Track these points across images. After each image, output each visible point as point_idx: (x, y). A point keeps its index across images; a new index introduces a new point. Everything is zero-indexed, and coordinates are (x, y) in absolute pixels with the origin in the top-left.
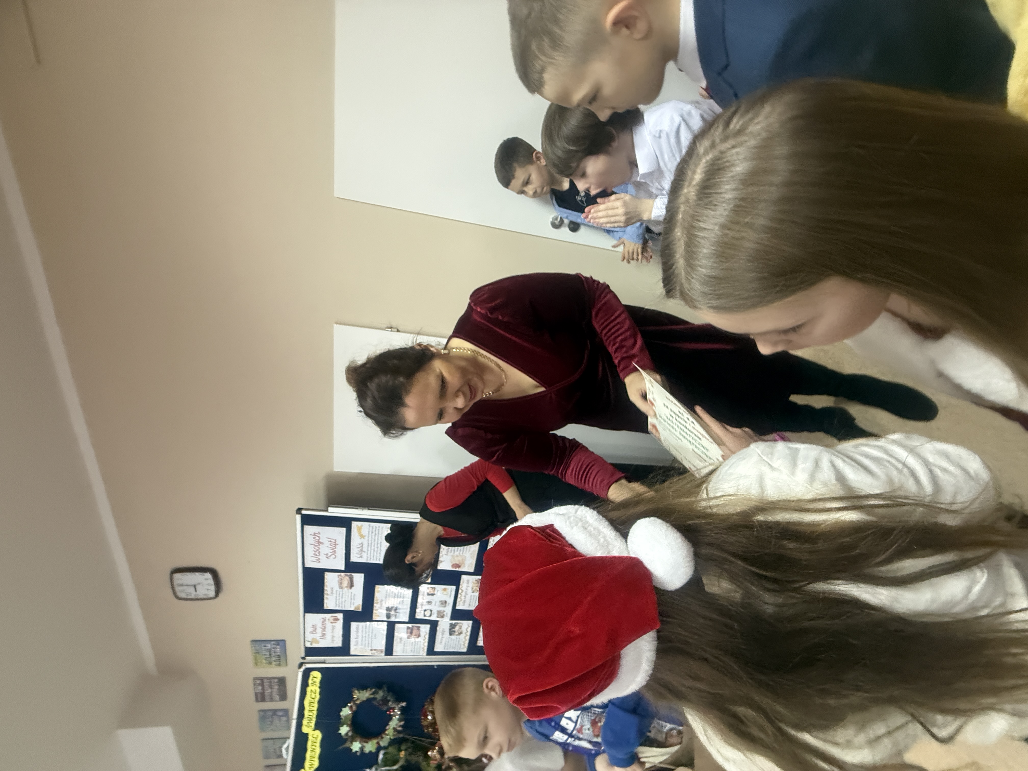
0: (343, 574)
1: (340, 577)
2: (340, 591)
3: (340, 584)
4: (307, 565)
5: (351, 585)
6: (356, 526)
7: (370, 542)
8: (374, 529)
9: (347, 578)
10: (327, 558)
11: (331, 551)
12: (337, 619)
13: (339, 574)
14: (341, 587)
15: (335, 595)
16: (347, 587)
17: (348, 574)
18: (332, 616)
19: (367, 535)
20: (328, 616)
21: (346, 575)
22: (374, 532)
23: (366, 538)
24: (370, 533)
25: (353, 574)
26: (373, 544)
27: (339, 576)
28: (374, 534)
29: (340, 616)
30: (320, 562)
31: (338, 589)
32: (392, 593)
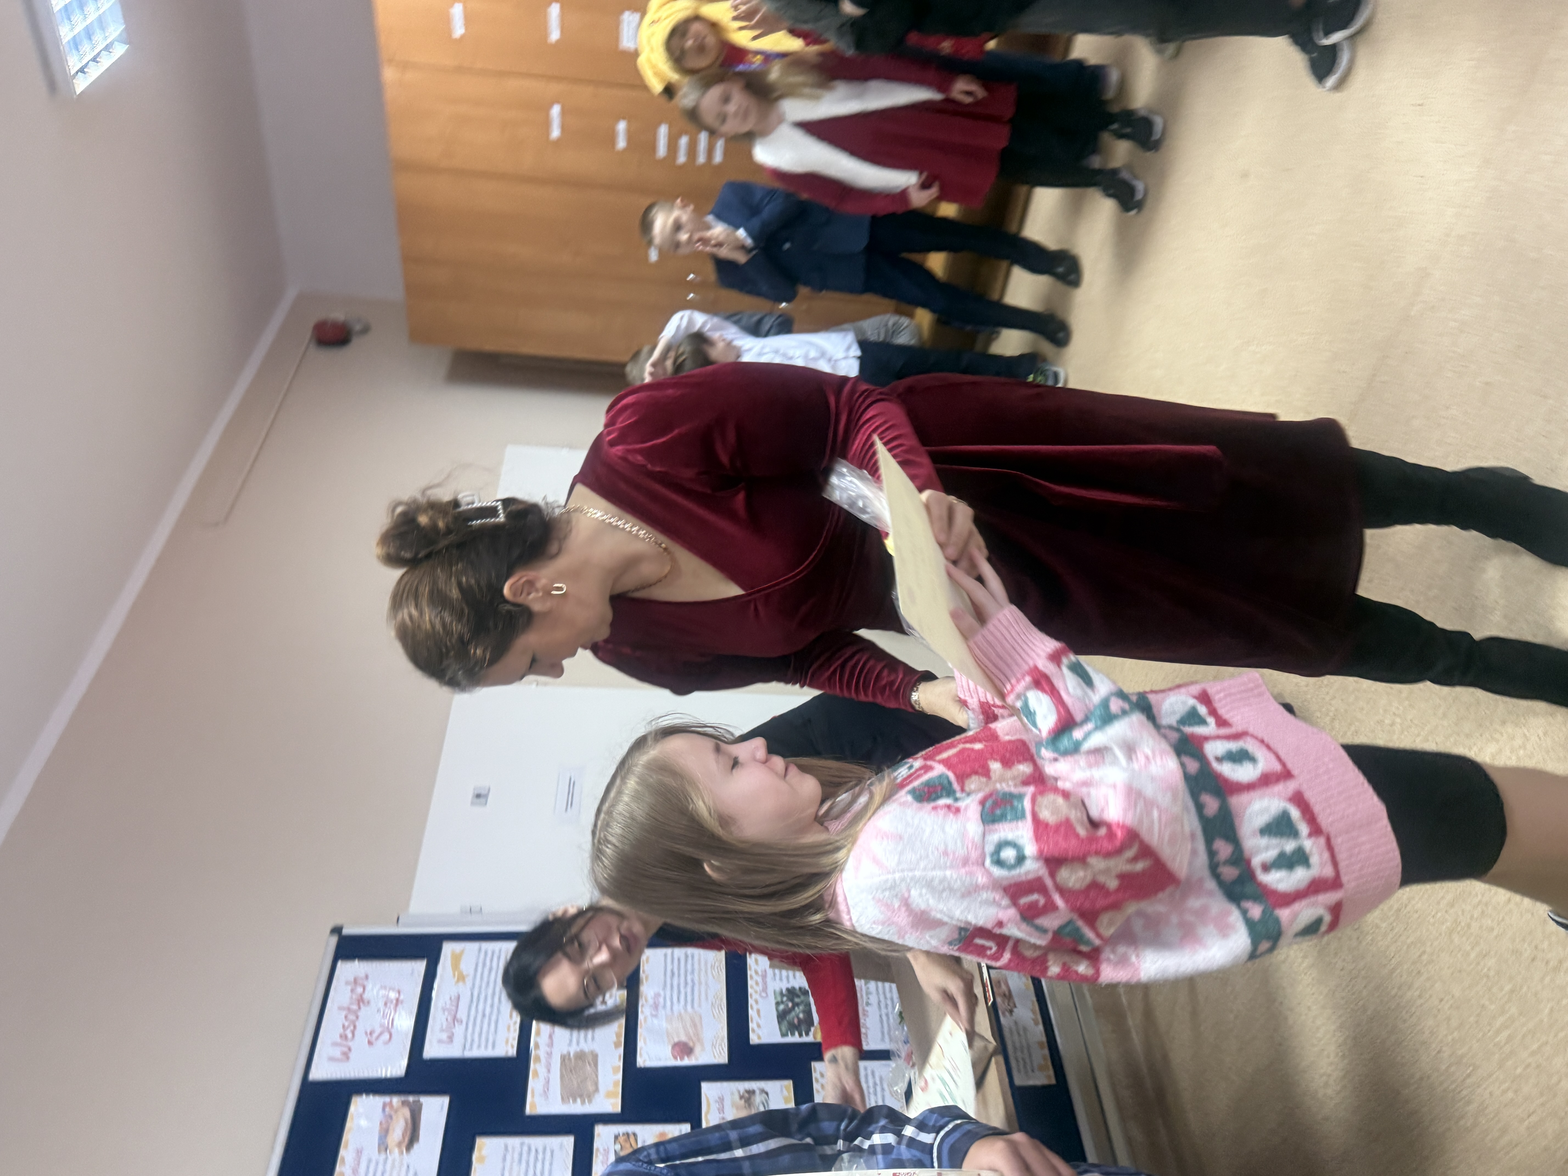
0: (396, 1100)
1: (387, 1109)
2: (378, 1161)
3: (385, 1132)
5: (413, 1136)
6: (449, 952)
7: (476, 994)
8: (489, 957)
9: (407, 1112)
10: (370, 1043)
13: (387, 1099)
14: (383, 1147)
16: (399, 1145)
17: (411, 1099)
19: (472, 972)
21: (404, 1103)
22: (488, 963)
23: (469, 979)
24: (480, 965)
25: (423, 1099)
26: (482, 996)
27: (385, 1104)
28: (487, 969)
30: (348, 1059)
31: (376, 1157)
32: (520, 1161)
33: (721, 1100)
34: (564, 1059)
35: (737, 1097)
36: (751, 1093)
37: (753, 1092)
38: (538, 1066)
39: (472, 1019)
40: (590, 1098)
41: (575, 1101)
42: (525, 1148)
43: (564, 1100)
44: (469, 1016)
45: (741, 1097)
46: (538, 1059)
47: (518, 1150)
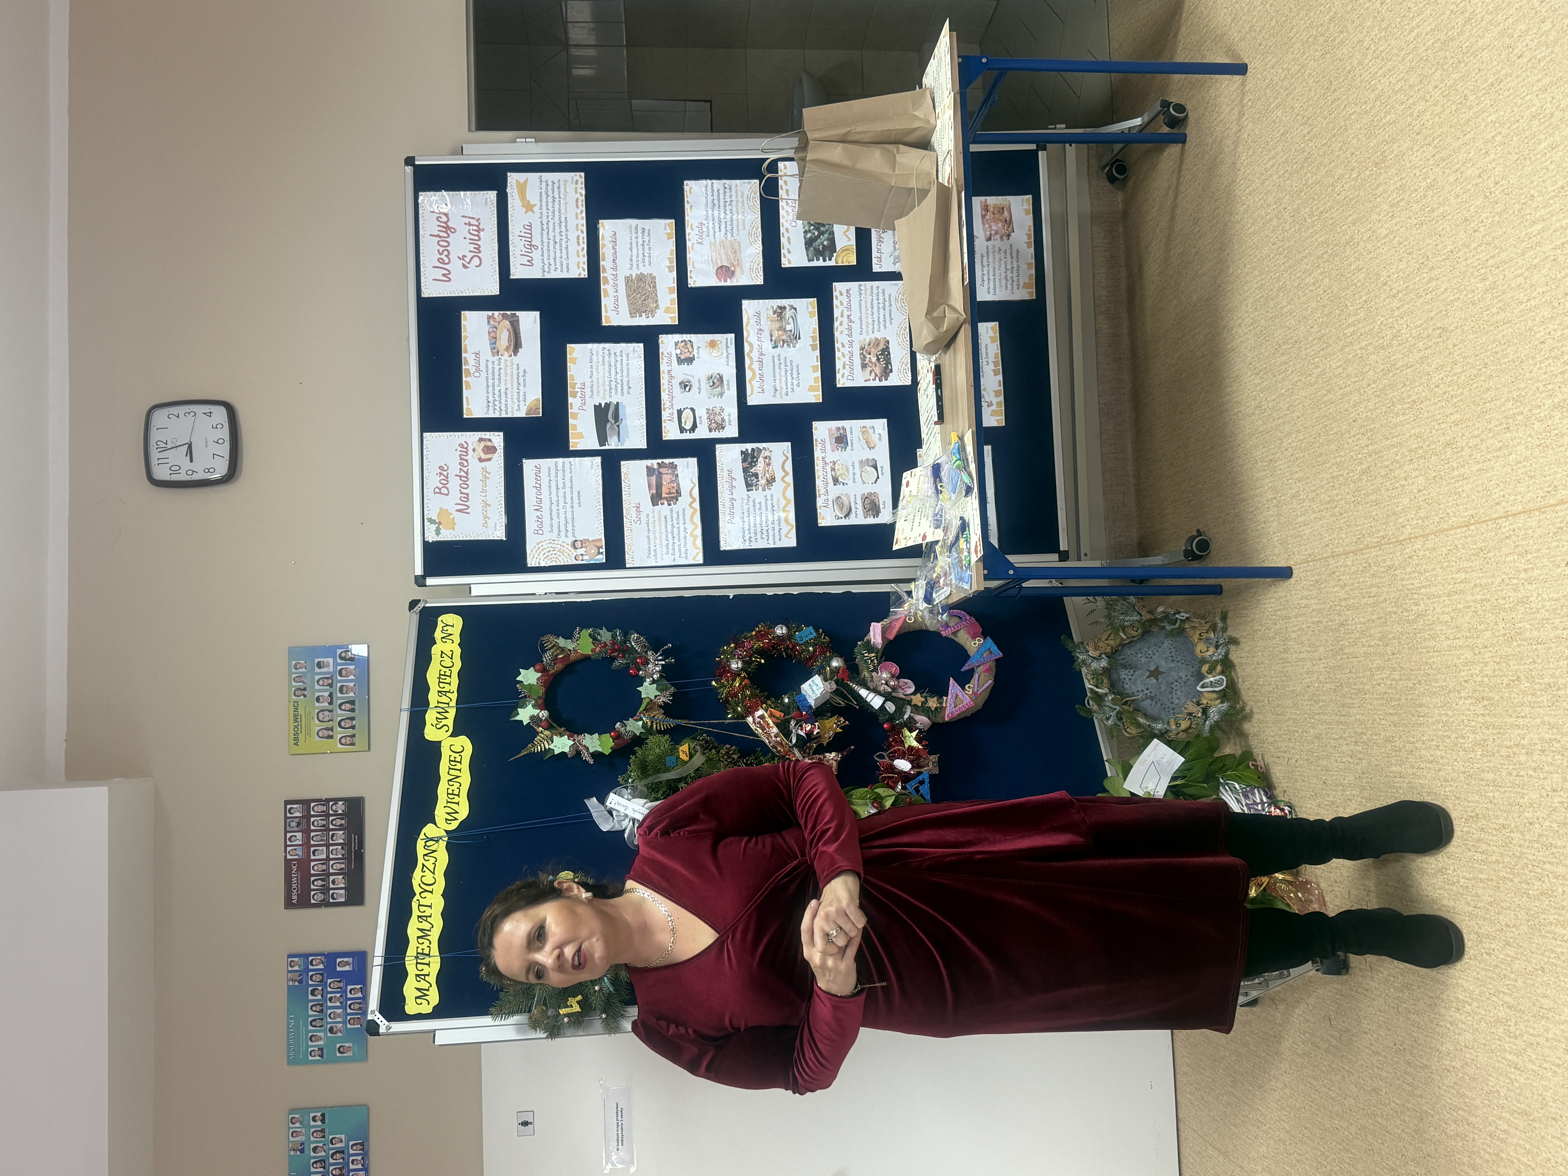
0: (496, 313)
1: (492, 322)
2: (493, 362)
3: (494, 340)
4: (426, 294)
5: (516, 345)
6: (514, 181)
7: (545, 222)
8: (550, 187)
9: (507, 323)
10: (465, 267)
11: (472, 247)
12: (490, 449)
13: (490, 313)
14: (495, 352)
15: (484, 374)
16: (507, 349)
17: (509, 313)
18: (481, 440)
19: (538, 203)
20: (471, 438)
21: (505, 317)
22: (550, 193)
23: (536, 209)
24: (544, 196)
25: (518, 313)
26: (551, 224)
27: (489, 318)
28: (550, 199)
29: (497, 439)
30: (450, 280)
31: (491, 359)
32: (603, 361)
33: (758, 314)
34: (628, 280)
35: (771, 312)
36: (783, 308)
37: (785, 308)
38: (606, 287)
39: (545, 244)
40: (653, 312)
41: (640, 316)
42: (606, 352)
43: (632, 315)
44: (542, 242)
45: (775, 312)
46: (606, 281)
47: (601, 353)
